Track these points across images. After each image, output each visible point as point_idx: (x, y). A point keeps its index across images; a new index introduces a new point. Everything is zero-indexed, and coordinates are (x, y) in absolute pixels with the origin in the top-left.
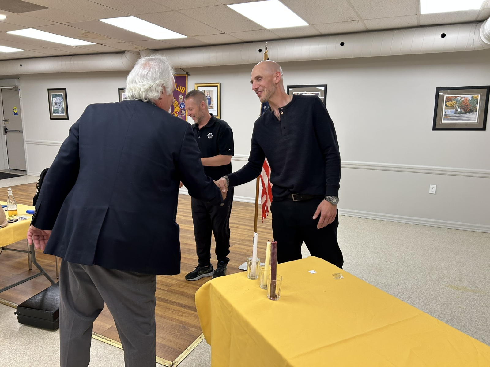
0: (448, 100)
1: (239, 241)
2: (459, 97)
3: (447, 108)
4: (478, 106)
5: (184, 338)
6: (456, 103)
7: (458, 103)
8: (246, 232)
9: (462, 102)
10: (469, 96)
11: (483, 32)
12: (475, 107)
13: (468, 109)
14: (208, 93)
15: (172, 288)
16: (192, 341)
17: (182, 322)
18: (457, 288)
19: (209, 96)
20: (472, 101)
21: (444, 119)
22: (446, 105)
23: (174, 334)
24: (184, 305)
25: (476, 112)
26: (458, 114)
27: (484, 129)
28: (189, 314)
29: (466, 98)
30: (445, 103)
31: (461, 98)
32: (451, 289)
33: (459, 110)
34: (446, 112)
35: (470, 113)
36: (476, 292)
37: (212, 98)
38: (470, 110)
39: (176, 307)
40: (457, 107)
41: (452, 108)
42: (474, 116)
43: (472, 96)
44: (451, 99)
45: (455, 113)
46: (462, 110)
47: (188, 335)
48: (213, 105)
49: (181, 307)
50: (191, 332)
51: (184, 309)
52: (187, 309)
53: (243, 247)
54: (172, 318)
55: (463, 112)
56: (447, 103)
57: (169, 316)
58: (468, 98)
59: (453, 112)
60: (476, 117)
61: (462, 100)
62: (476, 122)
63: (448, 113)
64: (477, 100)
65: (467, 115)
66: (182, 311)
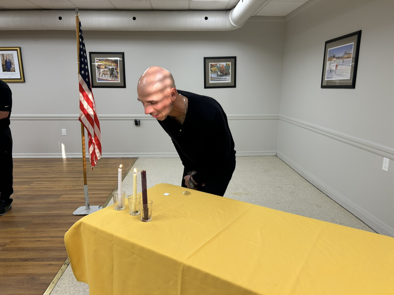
0: (212, 66)
1: (65, 192)
2: (218, 64)
3: (211, 72)
4: (230, 71)
5: (36, 288)
6: (217, 69)
7: (218, 69)
8: (70, 183)
9: (220, 67)
10: (224, 64)
11: (231, 17)
12: (228, 71)
13: (224, 73)
14: (8, 57)
15: (7, 246)
16: (46, 288)
17: (28, 275)
18: (237, 194)
19: (9, 60)
20: (226, 67)
21: (211, 80)
22: (211, 70)
23: (24, 288)
24: (26, 259)
25: (229, 75)
26: (219, 76)
27: (235, 86)
28: (35, 265)
29: (223, 65)
30: (210, 68)
31: (220, 65)
32: (233, 195)
33: (219, 73)
34: (211, 75)
35: (226, 76)
36: (248, 194)
37: (12, 62)
38: (226, 73)
39: (17, 263)
40: (218, 71)
41: (215, 72)
42: (228, 77)
43: (226, 64)
44: (214, 66)
45: (217, 76)
46: (221, 74)
47: (40, 284)
48: (14, 68)
49: (24, 261)
50: (41, 281)
51: (27, 263)
52: (31, 262)
53: (72, 196)
54: (17, 274)
55: (222, 75)
56: (211, 69)
57: (13, 273)
58: (224, 65)
59: (215, 75)
60: (229, 78)
61: (220, 66)
62: (230, 82)
63: (213, 76)
64: (229, 66)
65: (224, 77)
66: (26, 265)
